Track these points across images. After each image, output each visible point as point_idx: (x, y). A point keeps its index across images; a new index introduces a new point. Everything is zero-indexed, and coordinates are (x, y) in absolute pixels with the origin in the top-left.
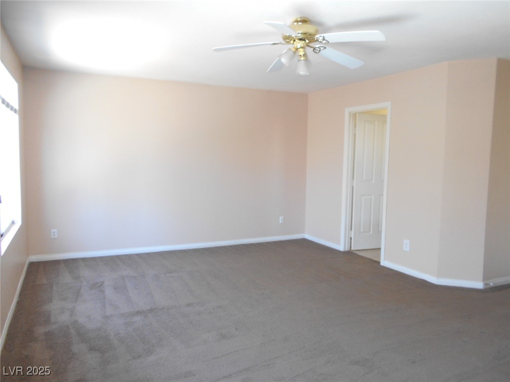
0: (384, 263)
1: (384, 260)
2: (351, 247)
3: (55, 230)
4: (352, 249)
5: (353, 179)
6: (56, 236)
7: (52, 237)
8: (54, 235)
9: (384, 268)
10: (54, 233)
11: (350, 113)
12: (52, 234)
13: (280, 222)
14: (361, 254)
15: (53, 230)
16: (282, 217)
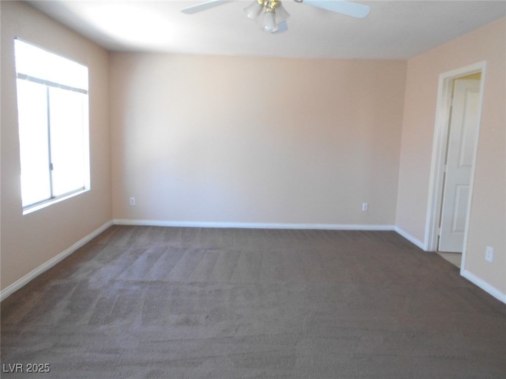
0: (464, 273)
1: (465, 269)
2: (438, 247)
3: (133, 198)
4: (439, 250)
5: (446, 163)
6: (134, 204)
7: (131, 204)
8: (132, 203)
9: (463, 278)
10: (132, 200)
11: (445, 80)
12: (131, 202)
13: (363, 209)
14: (446, 257)
15: (131, 198)
16: (367, 204)
